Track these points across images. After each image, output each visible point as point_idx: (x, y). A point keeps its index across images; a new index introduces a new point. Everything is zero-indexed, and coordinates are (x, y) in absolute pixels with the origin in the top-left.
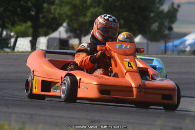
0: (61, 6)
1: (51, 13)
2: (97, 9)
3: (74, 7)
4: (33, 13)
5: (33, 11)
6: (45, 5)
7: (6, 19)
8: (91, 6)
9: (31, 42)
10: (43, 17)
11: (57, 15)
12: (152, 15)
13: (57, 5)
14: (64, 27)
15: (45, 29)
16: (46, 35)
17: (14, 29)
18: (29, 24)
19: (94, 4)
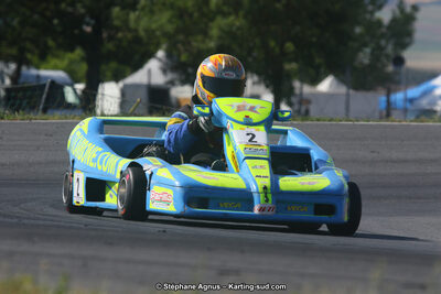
0: (152, 12)
1: (129, 30)
2: (232, 18)
3: (181, 14)
4: (88, 29)
5: (88, 24)
6: (116, 10)
7: (28, 45)
8: (218, 12)
9: (84, 93)
10: (110, 38)
11: (142, 33)
12: (358, 30)
13: (143, 9)
14: (160, 60)
15: (113, 65)
16: (117, 78)
19: (225, 9)
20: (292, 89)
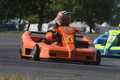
0: (56, 4)
1: (51, 9)
2: (78, 6)
3: (65, 5)
4: (39, 9)
5: (39, 8)
6: (47, 4)
7: (23, 13)
8: (75, 5)
9: (38, 26)
10: (46, 12)
11: (54, 10)
12: (113, 10)
13: (54, 3)
15: (46, 19)
16: (47, 22)
17: (28, 19)
18: (37, 15)
19: (77, 4)
20: (95, 26)
